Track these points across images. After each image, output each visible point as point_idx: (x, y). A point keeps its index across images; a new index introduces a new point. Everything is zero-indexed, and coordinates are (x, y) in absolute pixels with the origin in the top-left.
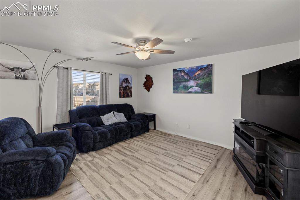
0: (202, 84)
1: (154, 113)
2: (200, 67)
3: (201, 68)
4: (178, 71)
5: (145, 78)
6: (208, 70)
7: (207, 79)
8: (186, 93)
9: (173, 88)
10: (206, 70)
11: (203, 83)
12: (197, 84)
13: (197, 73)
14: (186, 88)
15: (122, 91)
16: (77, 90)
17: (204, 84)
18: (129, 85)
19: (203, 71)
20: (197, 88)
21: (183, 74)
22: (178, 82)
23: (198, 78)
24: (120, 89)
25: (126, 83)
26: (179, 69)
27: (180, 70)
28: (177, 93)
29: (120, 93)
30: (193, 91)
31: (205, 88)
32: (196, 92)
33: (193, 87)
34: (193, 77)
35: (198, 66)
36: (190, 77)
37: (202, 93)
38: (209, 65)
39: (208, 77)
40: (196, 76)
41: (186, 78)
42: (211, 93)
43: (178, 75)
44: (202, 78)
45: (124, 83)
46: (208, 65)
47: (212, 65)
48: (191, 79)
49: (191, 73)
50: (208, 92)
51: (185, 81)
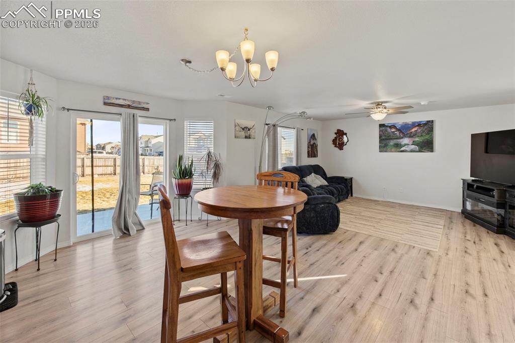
0: (421, 142)
1: (351, 176)
2: (417, 122)
3: (419, 125)
4: (387, 126)
5: (336, 133)
6: (429, 126)
7: (427, 137)
8: (398, 152)
9: (380, 146)
10: (426, 127)
11: (421, 140)
12: (413, 142)
13: (413, 130)
14: (398, 146)
15: (310, 150)
16: (148, 147)
17: (423, 142)
18: (315, 142)
19: (422, 128)
20: (413, 146)
21: (393, 130)
22: (387, 139)
23: (414, 135)
24: (308, 147)
25: (313, 140)
26: (388, 124)
27: (390, 125)
28: (386, 151)
29: (308, 152)
30: (407, 149)
31: (425, 146)
32: (412, 151)
33: (408, 145)
34: (408, 134)
35: (415, 122)
36: (403, 133)
37: (420, 151)
38: (430, 121)
39: (428, 134)
40: (411, 133)
41: (398, 134)
42: (432, 151)
43: (386, 131)
44: (420, 135)
45: (311, 140)
46: (427, 121)
47: (432, 121)
48: (405, 136)
49: (405, 130)
50: (428, 151)
51: (397, 138)
